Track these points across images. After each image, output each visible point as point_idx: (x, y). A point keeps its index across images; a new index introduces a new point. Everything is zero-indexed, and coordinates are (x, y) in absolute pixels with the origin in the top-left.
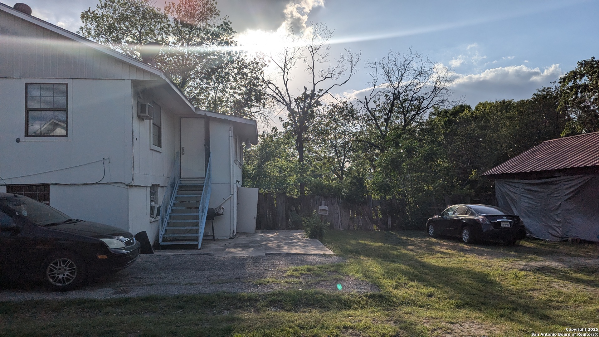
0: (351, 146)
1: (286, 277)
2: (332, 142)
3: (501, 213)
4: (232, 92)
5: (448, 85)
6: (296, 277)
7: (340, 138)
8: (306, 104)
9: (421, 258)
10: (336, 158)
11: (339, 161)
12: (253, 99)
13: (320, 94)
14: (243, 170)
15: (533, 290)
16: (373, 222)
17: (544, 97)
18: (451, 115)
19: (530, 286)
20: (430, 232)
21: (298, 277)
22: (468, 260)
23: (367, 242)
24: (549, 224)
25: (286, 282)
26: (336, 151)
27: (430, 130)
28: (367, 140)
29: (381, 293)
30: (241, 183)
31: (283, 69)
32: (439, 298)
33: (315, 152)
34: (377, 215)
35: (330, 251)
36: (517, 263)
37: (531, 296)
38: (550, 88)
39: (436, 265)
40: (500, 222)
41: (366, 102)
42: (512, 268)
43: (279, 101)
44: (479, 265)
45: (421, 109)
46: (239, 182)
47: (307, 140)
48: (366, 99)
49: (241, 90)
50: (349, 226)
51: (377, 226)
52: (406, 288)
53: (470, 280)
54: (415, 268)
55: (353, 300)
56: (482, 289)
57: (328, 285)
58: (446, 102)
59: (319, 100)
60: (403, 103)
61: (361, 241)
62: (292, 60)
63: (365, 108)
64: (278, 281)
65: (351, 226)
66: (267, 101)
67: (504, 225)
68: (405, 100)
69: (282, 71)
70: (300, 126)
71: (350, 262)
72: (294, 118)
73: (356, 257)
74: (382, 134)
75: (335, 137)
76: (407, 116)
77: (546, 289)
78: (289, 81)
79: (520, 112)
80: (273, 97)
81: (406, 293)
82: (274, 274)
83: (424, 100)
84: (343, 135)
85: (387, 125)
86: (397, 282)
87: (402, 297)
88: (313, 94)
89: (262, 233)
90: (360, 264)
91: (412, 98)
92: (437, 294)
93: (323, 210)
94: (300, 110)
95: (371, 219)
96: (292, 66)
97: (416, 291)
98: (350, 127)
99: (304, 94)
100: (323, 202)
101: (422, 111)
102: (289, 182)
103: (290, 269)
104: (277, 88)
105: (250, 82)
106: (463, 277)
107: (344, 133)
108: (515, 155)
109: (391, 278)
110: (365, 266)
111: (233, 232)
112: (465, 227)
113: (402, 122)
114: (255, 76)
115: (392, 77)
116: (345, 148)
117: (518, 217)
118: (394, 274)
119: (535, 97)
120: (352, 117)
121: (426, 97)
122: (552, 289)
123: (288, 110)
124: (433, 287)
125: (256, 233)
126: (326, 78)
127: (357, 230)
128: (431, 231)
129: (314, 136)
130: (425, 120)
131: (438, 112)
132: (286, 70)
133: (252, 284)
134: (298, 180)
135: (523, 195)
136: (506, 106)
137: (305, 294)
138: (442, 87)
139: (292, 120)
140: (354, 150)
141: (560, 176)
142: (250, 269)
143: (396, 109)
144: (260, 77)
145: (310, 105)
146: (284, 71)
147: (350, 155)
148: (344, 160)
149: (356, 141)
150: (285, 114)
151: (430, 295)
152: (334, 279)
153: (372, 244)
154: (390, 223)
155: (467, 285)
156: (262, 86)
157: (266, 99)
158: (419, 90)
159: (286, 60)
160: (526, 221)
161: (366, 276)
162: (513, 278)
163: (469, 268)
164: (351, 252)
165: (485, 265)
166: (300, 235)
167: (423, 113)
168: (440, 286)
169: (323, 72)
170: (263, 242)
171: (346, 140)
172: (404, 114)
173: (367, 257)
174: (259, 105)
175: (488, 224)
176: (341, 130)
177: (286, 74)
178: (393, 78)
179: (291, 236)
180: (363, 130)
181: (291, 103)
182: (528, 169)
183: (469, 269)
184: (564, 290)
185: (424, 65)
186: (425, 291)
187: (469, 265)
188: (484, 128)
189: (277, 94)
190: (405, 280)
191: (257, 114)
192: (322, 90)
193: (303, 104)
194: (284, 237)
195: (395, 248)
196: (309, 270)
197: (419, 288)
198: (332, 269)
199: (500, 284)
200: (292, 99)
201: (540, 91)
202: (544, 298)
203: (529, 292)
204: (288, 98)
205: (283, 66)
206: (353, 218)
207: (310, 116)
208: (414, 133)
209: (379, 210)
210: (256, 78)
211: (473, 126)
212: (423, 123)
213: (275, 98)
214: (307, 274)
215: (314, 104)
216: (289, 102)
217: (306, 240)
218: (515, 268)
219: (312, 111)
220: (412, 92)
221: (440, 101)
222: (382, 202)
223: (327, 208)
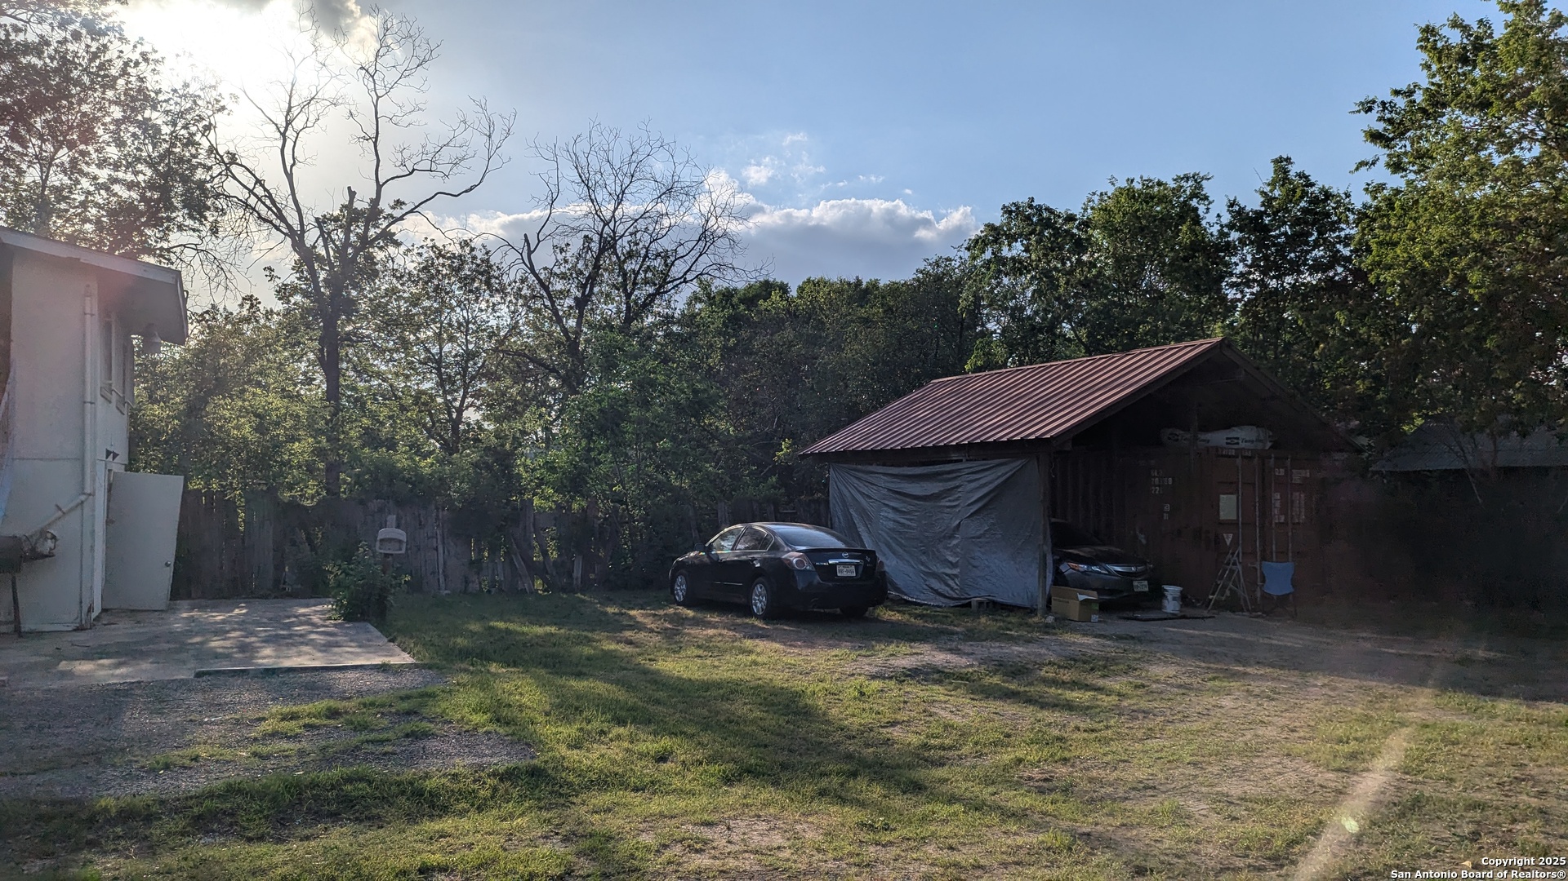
0: (483, 364)
1: (256, 739)
2: (427, 350)
3: (840, 545)
4: (103, 174)
5: (734, 227)
6: (288, 738)
7: (452, 339)
8: (353, 238)
9: (650, 660)
10: (440, 396)
11: (448, 405)
12: (179, 206)
13: (397, 213)
14: (134, 419)
15: (893, 724)
16: (536, 570)
17: (938, 279)
18: (741, 301)
19: (887, 715)
20: (678, 594)
21: (296, 737)
22: (759, 659)
23: (512, 626)
24: (934, 569)
25: (255, 754)
26: (440, 374)
27: (690, 338)
28: (527, 352)
29: (535, 761)
30: (123, 458)
31: (282, 130)
32: (683, 762)
33: (378, 375)
34: (545, 553)
35: (406, 655)
36: (866, 660)
37: (889, 740)
38: (950, 260)
39: (685, 676)
40: (836, 564)
41: (526, 248)
42: (853, 675)
43: (265, 220)
44: (783, 671)
45: (670, 282)
46: (115, 456)
47: (353, 339)
48: (527, 240)
49: (136, 173)
50: (467, 581)
51: (545, 581)
52: (602, 743)
53: (760, 711)
54: (629, 687)
55: (456, 790)
56: (783, 731)
57: (385, 754)
58: (730, 270)
59: (393, 228)
60: (624, 262)
61: (496, 624)
62: (312, 107)
63: (523, 266)
64: (228, 754)
65: (473, 582)
66: (226, 218)
67: (843, 572)
68: (630, 255)
69: (278, 135)
70: (332, 296)
71: (458, 684)
72: (314, 274)
73: (479, 667)
74: (568, 338)
75: (438, 336)
76: (633, 297)
77: (921, 720)
78: (298, 164)
79: (889, 310)
80: (246, 205)
81: (602, 756)
82: (215, 732)
83: (676, 259)
84: (461, 332)
85: (581, 316)
86: (581, 730)
87: (590, 769)
88: (373, 213)
89: (192, 609)
90: (484, 686)
91: (647, 252)
92: (678, 752)
93: (391, 540)
94: (332, 253)
95: (527, 561)
96: (309, 124)
97: (627, 750)
98: (482, 311)
99: (348, 207)
100: (392, 518)
101: (670, 286)
102: (290, 460)
103: (272, 716)
104: (258, 182)
105: (168, 152)
106: (745, 704)
107: (463, 327)
108: (875, 409)
109: (566, 719)
110: (500, 692)
111: (91, 609)
112: (760, 579)
113: (619, 311)
114: (187, 135)
115: (598, 190)
116: (465, 369)
117: (874, 552)
118: (577, 709)
119: (921, 276)
120: (488, 284)
121: (681, 251)
122: (932, 719)
123: (295, 250)
124: (673, 734)
125: (171, 609)
126: (414, 170)
127: (489, 591)
128: (680, 590)
129: (374, 331)
130: (678, 311)
131: (708, 295)
132: (290, 133)
133: (137, 769)
134: (319, 452)
135: (887, 502)
136: (861, 293)
137: (314, 785)
138: (720, 232)
139: (306, 279)
140: (491, 376)
141: (961, 461)
142: (136, 720)
143: (606, 275)
144: (205, 144)
145: (365, 241)
146: (283, 135)
147: (480, 390)
148: (463, 401)
149: (496, 350)
150: (284, 257)
151: (662, 759)
152: (407, 736)
153: (525, 629)
154: (577, 573)
155: (753, 722)
156: (210, 168)
157: (223, 212)
158: (664, 232)
159: (290, 103)
160: (890, 564)
161: (498, 720)
162: (855, 698)
163: (760, 679)
164: (465, 654)
165: (799, 669)
166: (317, 613)
167: (673, 291)
168: (690, 730)
169: (406, 154)
170: (192, 637)
171: (471, 347)
172: (625, 290)
173: (509, 666)
174: (197, 225)
175: (809, 571)
176: (454, 319)
177: (289, 144)
178: (601, 195)
179: (289, 617)
180: (517, 322)
181: (303, 231)
182: (897, 444)
183: (760, 682)
184: (957, 720)
185: (679, 168)
186: (650, 747)
187: (761, 672)
188: (813, 341)
189: (259, 199)
190: (602, 722)
191: (189, 252)
192: (403, 203)
193: (342, 236)
194: (265, 620)
195: (586, 637)
196: (333, 714)
197: (637, 740)
198: (405, 705)
199: (824, 714)
200: (309, 219)
201: (930, 264)
202: (914, 740)
203: (884, 731)
204: (296, 215)
205: (282, 122)
206: (479, 561)
207: (361, 271)
208: (649, 342)
209: (552, 539)
210: (191, 142)
211: (789, 334)
212: (673, 317)
213: (254, 209)
214: (325, 725)
215: (376, 239)
216: (297, 227)
217: (335, 626)
218: (860, 675)
219: (370, 258)
220: (647, 237)
221: (715, 267)
222: (560, 514)
223: (401, 535)
